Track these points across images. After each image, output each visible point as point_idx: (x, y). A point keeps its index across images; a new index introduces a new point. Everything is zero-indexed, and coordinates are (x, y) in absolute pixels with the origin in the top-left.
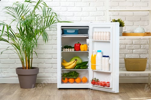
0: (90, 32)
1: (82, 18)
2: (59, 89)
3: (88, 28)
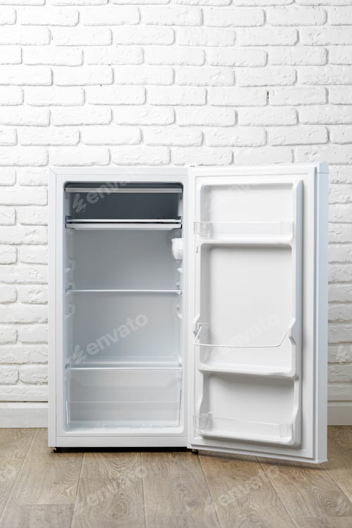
1: (237, 151)
2: (55, 451)
3: (178, 190)
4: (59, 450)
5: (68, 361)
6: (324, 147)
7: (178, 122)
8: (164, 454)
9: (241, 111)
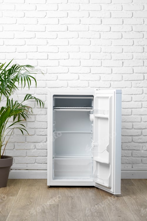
0: (95, 104)
1: (112, 82)
2: (49, 187)
3: (92, 98)
4: (51, 187)
5: (54, 156)
6: (143, 81)
7: (92, 72)
8: (87, 188)
9: (113, 69)
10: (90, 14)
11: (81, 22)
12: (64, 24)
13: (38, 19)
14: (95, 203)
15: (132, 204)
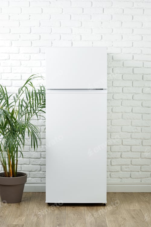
10: (61, 37)
11: (53, 44)
12: (37, 46)
13: (12, 41)
14: (58, 223)
15: (91, 224)
